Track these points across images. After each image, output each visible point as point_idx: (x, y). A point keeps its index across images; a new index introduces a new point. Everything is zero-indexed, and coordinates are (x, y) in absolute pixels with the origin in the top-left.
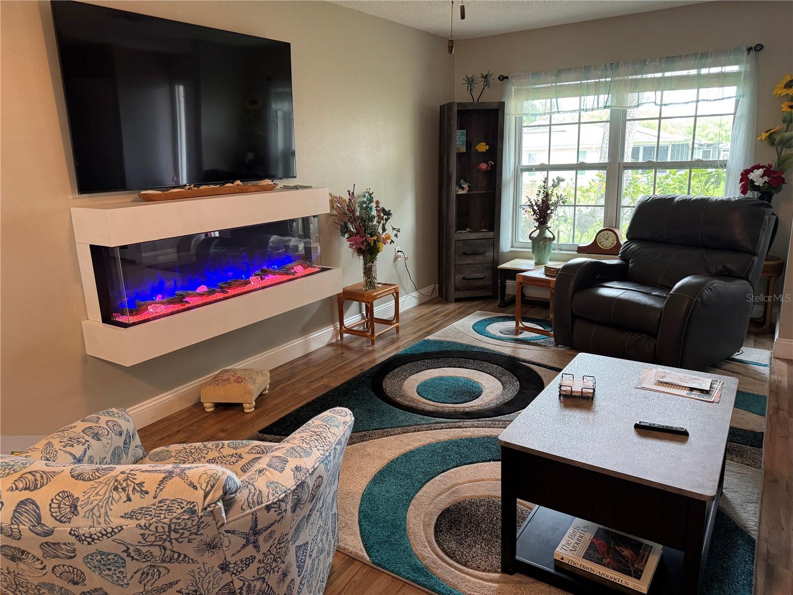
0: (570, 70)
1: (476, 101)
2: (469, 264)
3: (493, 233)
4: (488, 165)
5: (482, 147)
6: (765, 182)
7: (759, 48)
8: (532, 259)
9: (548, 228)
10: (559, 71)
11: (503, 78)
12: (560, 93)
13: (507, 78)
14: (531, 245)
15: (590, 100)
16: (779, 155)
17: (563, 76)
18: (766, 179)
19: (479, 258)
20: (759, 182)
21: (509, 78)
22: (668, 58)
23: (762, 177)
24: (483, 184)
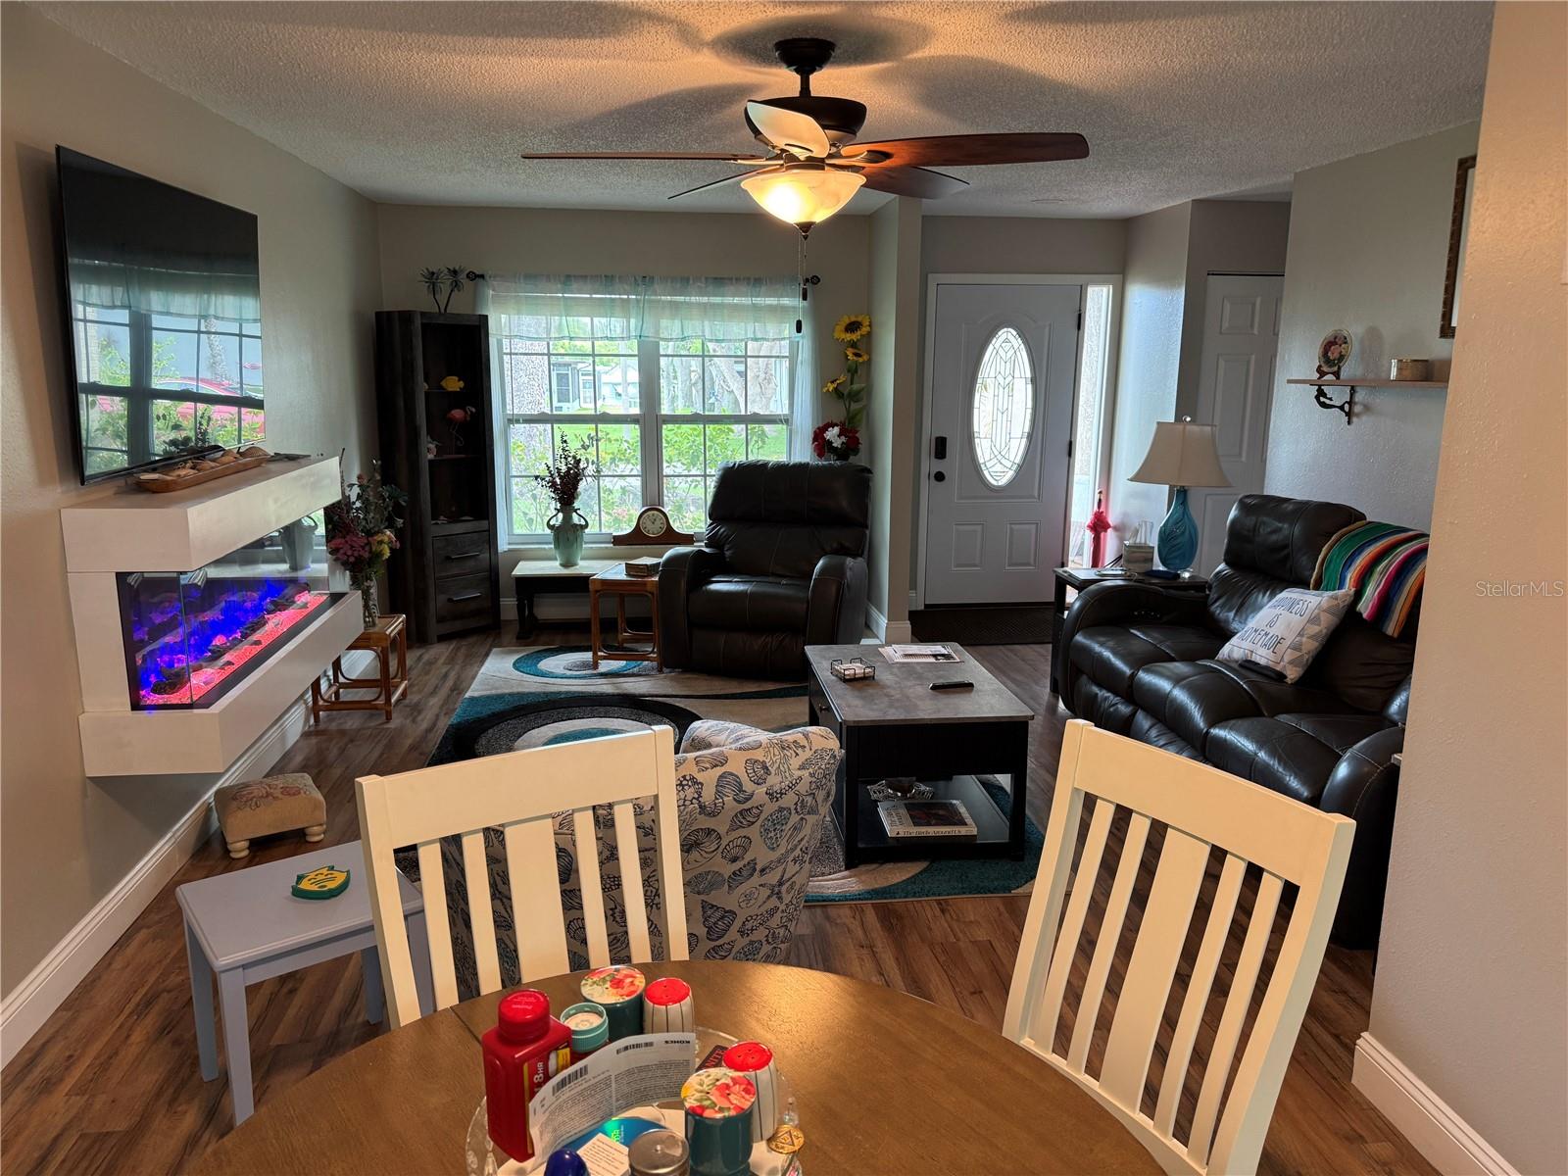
0: (584, 277)
1: (443, 311)
2: (453, 576)
3: (486, 522)
4: (466, 413)
5: (453, 384)
6: (843, 443)
7: (814, 280)
8: (556, 559)
9: (575, 511)
10: (568, 277)
11: (476, 277)
12: (569, 308)
13: (482, 276)
14: (551, 539)
15: (616, 324)
16: (848, 411)
17: (575, 286)
18: (843, 439)
19: (471, 563)
20: (837, 443)
21: (487, 278)
22: (716, 278)
23: (839, 436)
24: (458, 442)
